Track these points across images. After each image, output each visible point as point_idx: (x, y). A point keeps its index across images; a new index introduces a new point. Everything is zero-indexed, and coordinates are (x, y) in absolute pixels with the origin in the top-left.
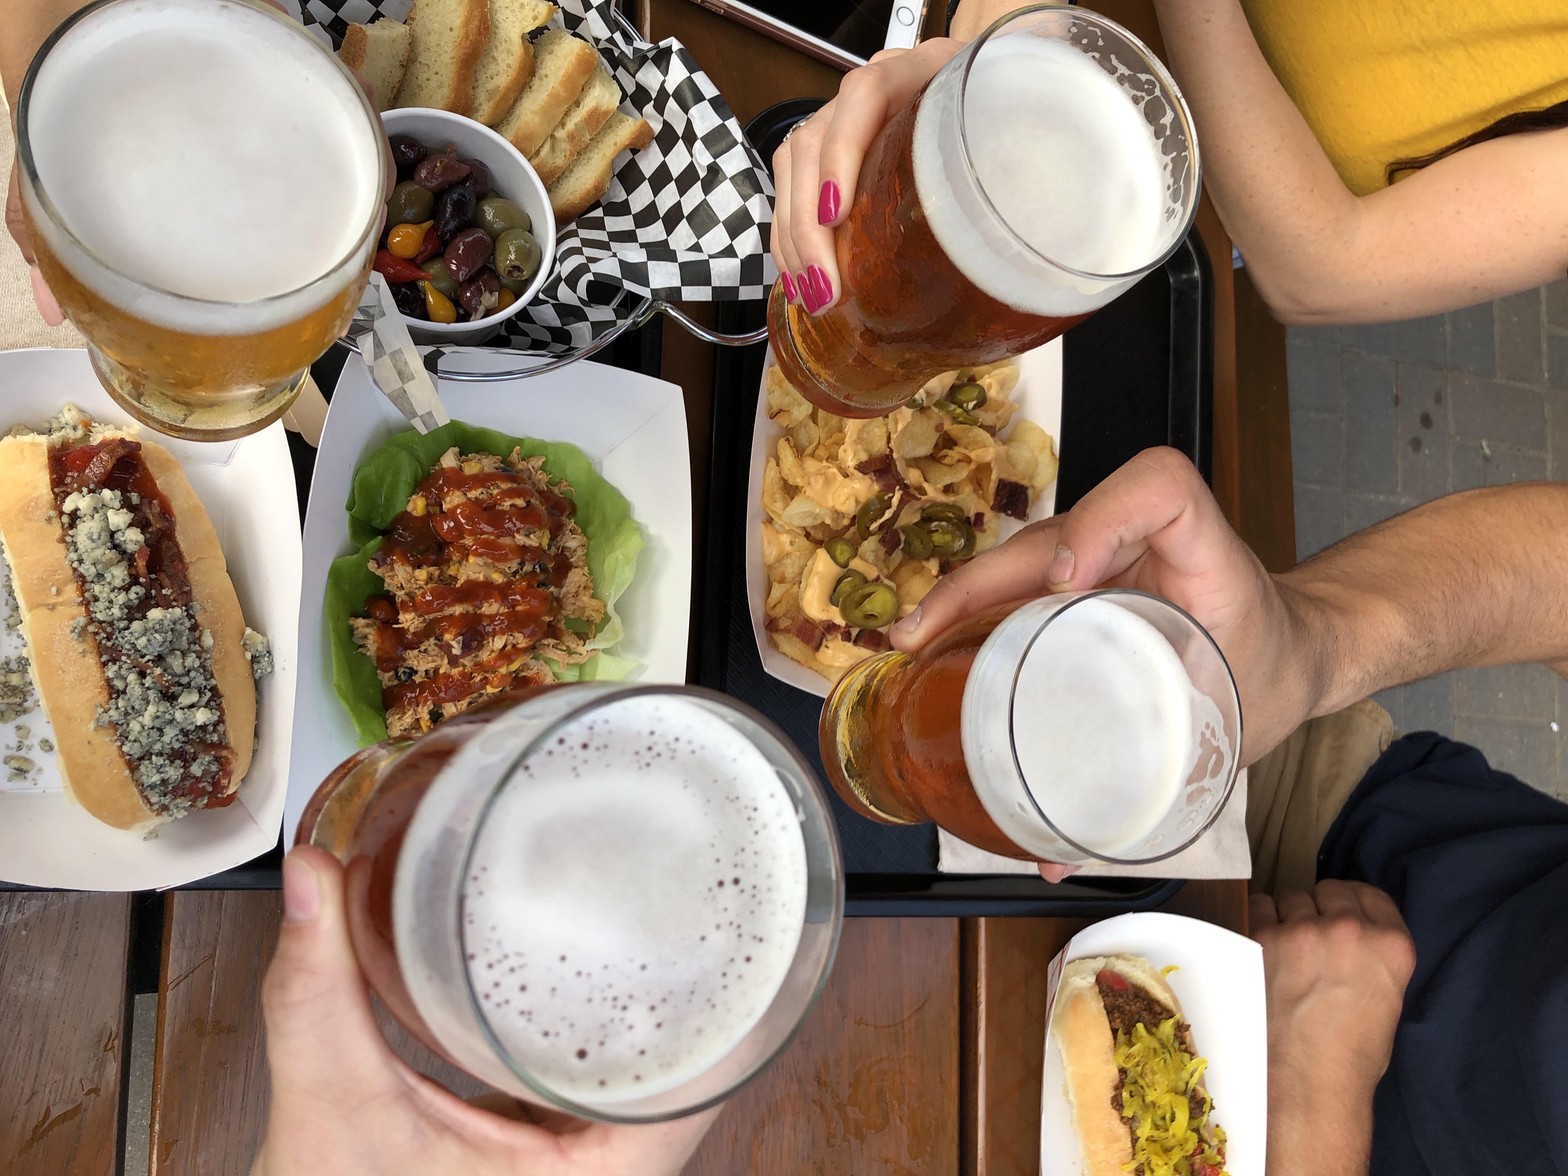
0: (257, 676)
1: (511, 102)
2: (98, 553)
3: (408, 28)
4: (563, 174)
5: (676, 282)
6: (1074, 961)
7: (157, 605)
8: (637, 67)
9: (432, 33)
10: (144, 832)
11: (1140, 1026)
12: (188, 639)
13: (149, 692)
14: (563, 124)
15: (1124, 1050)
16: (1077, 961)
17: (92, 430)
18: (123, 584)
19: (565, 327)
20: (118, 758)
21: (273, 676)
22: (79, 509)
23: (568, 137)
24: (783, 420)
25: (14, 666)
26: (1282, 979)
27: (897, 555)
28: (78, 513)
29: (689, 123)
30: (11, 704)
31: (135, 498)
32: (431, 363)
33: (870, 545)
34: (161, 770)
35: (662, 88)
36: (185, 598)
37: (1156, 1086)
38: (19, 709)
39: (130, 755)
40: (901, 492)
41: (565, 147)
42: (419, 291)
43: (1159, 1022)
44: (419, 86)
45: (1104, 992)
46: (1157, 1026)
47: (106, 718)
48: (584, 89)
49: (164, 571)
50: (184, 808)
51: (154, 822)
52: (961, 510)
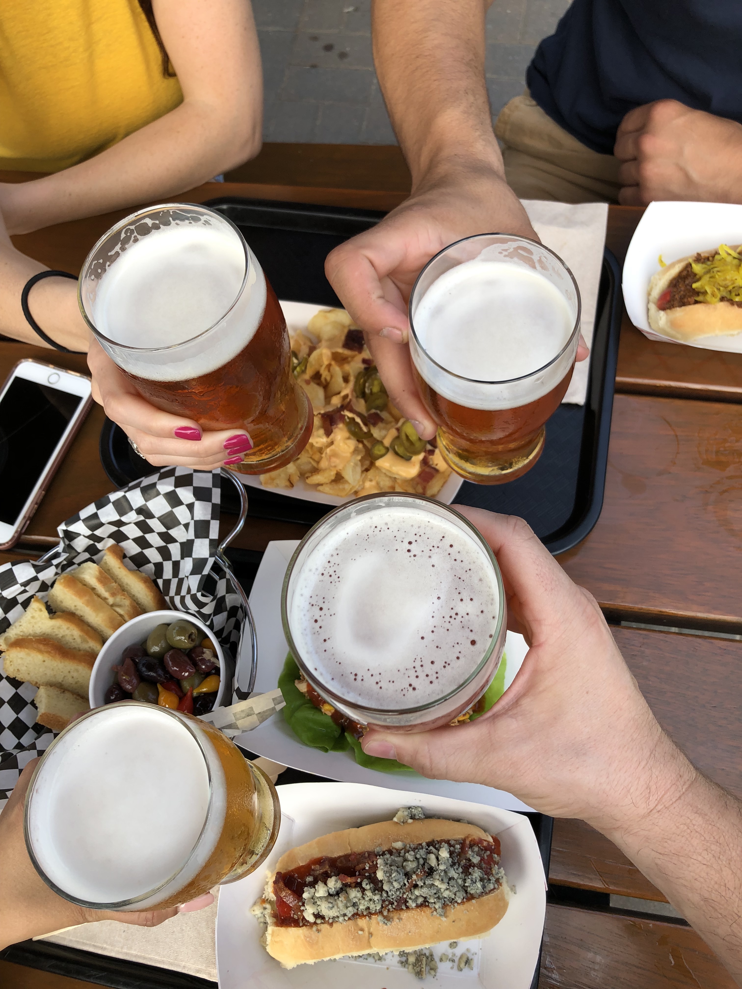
0: (423, 817)
1: (89, 628)
2: (340, 905)
3: (41, 687)
4: (135, 601)
5: (207, 541)
6: (649, 323)
7: (375, 873)
8: (74, 551)
9: (45, 672)
10: (511, 894)
11: (694, 286)
12: (397, 857)
13: (426, 884)
14: (105, 599)
15: (709, 298)
16: (650, 321)
17: (267, 898)
18: (361, 892)
19: (228, 609)
20: (465, 906)
21: (423, 807)
22: (314, 913)
23: (113, 596)
24: (295, 479)
25: (404, 959)
26: (675, 188)
27: (384, 415)
28: (315, 913)
29: (111, 523)
30: (426, 963)
31: (309, 879)
32: (244, 696)
33: (376, 433)
34: (474, 881)
35: (89, 537)
36: (372, 855)
37: (734, 279)
38: (430, 959)
39: (464, 898)
40: (345, 411)
41: (119, 599)
42: (199, 696)
43: (693, 273)
44: (76, 683)
45: (670, 307)
46: (695, 275)
47: (440, 911)
48: (85, 584)
49: (355, 867)
50: (498, 869)
51: (505, 887)
52: (359, 374)
